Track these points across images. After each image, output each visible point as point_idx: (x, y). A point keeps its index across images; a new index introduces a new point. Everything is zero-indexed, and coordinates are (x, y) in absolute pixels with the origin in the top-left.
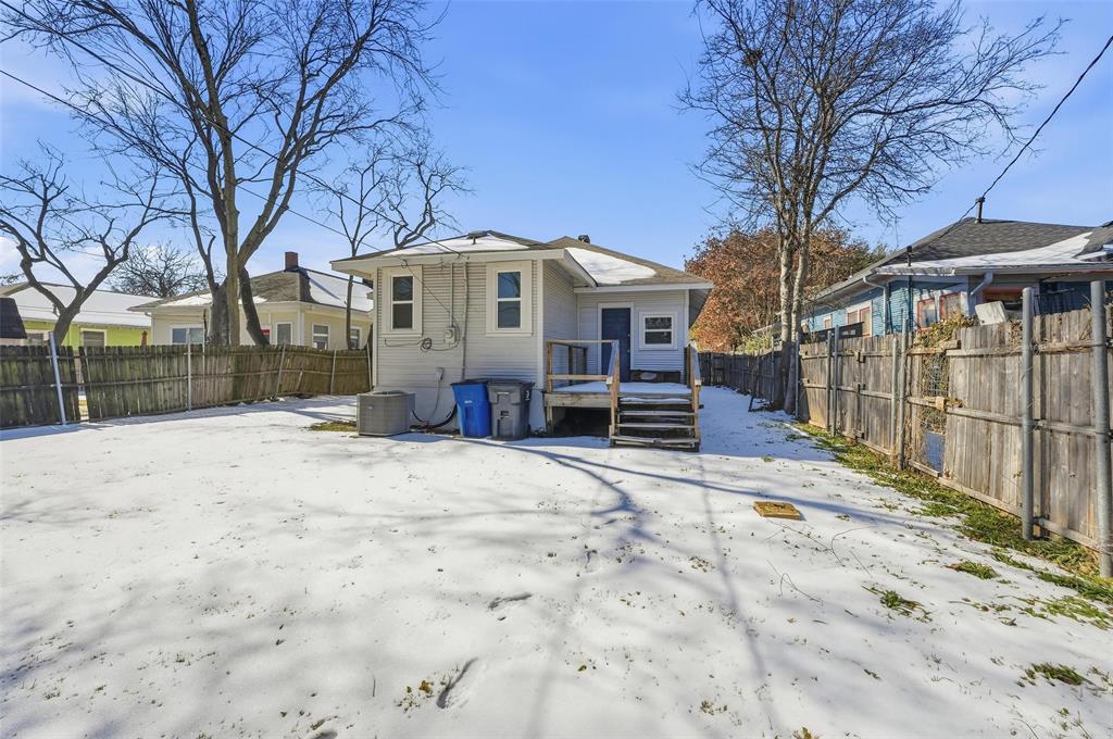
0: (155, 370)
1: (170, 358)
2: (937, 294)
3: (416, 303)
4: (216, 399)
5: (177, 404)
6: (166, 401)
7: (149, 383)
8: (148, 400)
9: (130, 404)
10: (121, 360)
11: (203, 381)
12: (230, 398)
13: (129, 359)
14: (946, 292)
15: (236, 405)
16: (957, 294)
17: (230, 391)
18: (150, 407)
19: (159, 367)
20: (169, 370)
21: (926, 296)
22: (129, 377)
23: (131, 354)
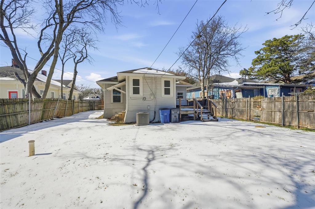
0: (17, 109)
1: (23, 104)
2: (226, 90)
3: (141, 87)
4: (36, 120)
5: (24, 122)
6: (21, 122)
7: (15, 114)
8: (15, 122)
9: (9, 124)
10: (4, 105)
11: (33, 113)
12: (41, 119)
13: (7, 104)
14: (228, 90)
15: (41, 122)
16: (230, 90)
17: (41, 116)
18: (16, 125)
19: (18, 108)
20: (22, 109)
21: (222, 90)
22: (8, 113)
23: (8, 102)
